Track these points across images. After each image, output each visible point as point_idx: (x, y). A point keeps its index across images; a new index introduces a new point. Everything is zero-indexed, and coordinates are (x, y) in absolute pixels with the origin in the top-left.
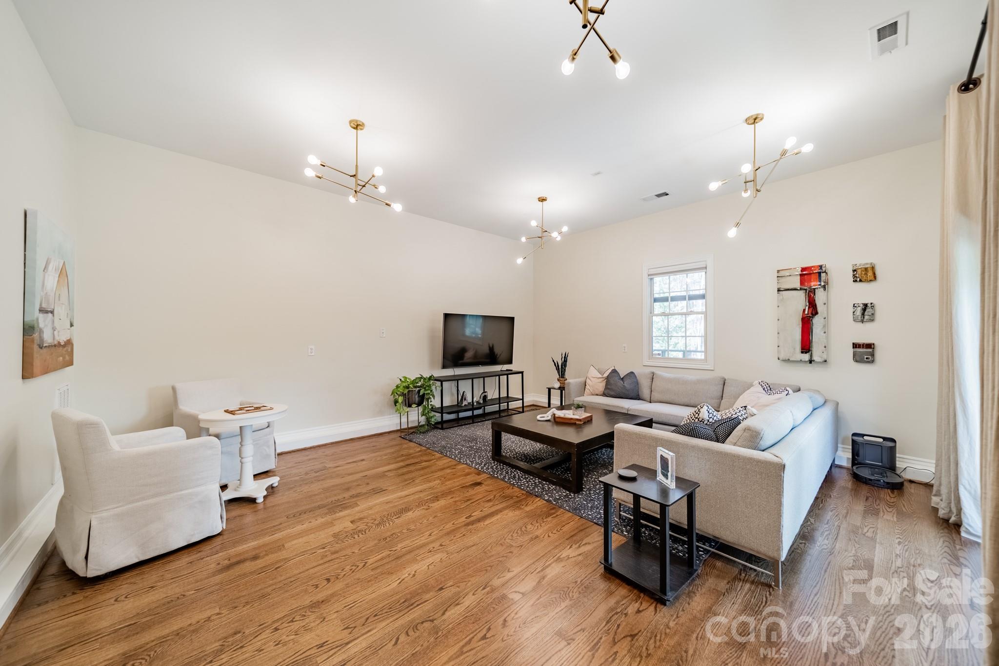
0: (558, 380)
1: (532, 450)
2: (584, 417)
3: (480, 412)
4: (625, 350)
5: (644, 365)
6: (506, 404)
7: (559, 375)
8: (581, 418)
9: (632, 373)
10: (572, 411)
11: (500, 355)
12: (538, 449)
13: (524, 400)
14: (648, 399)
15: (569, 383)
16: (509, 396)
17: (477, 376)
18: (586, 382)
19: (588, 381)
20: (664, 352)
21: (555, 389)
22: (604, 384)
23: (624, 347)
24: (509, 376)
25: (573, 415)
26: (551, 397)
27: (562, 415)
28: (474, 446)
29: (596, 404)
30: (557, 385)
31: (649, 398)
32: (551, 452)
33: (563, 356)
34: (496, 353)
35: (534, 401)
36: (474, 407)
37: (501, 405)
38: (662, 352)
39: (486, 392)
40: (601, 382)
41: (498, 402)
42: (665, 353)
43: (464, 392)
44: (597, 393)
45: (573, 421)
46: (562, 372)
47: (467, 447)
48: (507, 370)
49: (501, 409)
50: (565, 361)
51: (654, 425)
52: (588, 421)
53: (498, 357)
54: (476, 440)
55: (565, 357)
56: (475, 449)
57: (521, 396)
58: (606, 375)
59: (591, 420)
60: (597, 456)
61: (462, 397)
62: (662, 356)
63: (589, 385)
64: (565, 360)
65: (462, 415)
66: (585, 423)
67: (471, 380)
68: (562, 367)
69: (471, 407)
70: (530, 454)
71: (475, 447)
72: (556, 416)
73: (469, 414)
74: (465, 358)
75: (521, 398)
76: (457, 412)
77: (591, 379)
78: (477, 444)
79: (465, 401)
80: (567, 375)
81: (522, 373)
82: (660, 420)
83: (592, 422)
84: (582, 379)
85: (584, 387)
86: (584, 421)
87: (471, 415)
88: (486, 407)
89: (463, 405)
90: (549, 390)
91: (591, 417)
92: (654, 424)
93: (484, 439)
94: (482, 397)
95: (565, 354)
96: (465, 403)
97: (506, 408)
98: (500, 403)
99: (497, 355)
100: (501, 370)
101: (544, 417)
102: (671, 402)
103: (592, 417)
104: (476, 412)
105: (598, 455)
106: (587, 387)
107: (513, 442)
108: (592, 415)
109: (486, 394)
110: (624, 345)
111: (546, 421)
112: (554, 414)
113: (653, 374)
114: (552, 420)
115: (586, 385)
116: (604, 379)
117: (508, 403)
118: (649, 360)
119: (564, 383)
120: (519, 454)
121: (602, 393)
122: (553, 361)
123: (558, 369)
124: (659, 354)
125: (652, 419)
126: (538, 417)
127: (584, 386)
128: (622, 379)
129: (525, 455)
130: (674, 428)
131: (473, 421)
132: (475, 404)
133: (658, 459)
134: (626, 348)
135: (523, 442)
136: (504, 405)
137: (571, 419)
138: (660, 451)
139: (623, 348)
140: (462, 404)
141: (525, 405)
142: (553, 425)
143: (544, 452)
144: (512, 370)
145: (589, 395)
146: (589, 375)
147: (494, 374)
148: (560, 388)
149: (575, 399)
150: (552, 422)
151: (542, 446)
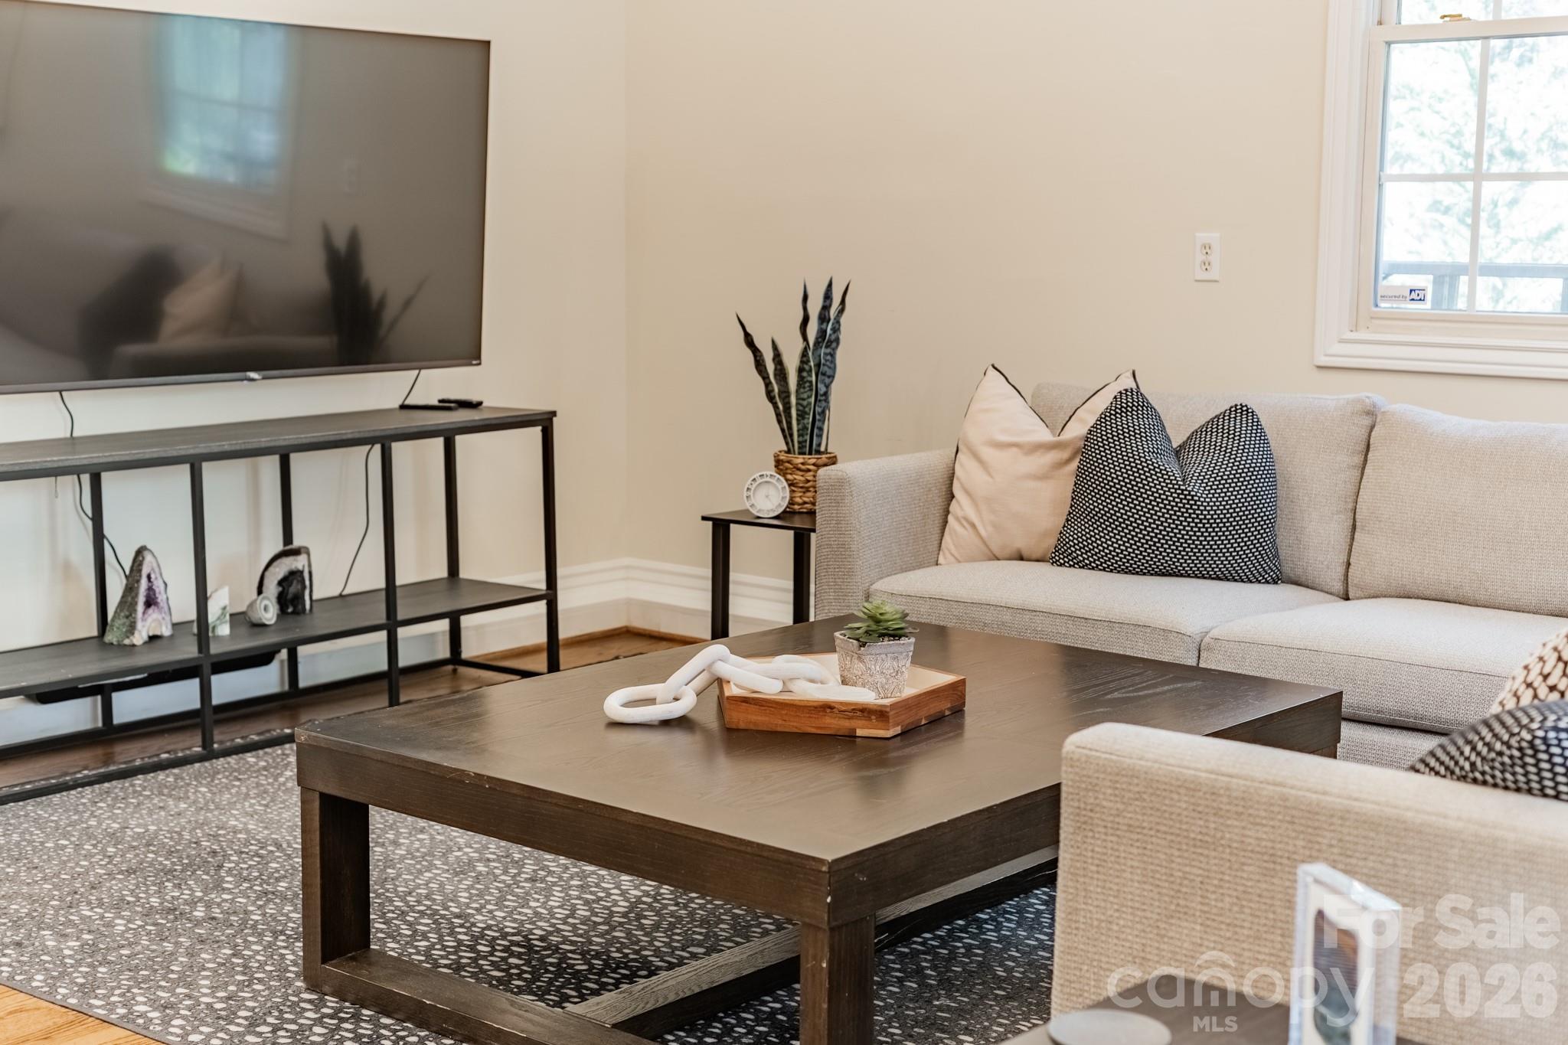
0: (778, 463)
1: (582, 912)
2: (909, 692)
3: (266, 680)
4: (1206, 265)
5: (1324, 361)
6: (444, 625)
7: (787, 434)
8: (887, 702)
9: (1242, 411)
10: (833, 658)
11: (408, 303)
12: (622, 906)
13: (562, 605)
14: (1333, 578)
15: (842, 483)
16: (464, 573)
17: (226, 446)
18: (951, 477)
19: (967, 471)
20: (1446, 276)
21: (755, 523)
22: (1062, 486)
23: (1207, 248)
24: (460, 440)
25: (844, 682)
26: (734, 576)
27: (770, 688)
28: (193, 903)
29: (1007, 617)
30: (772, 498)
31: (1340, 570)
32: (704, 922)
33: (814, 309)
34: (376, 293)
35: (629, 603)
36: (215, 649)
37: (402, 632)
38: (1438, 282)
39: (297, 552)
40: (1043, 477)
41: (381, 618)
42: (1453, 287)
43: (140, 552)
44: (1021, 543)
45: (833, 724)
46: (802, 415)
47: (149, 912)
48: (445, 405)
49: (403, 661)
50: (828, 340)
51: (1349, 732)
52: (936, 720)
53: (388, 315)
54: (214, 862)
55: (823, 318)
56: (198, 923)
57: (542, 574)
58: (1077, 429)
59: (958, 711)
60: (991, 936)
61: (130, 590)
62: (1437, 303)
63: (967, 492)
64: (822, 333)
65: (131, 706)
66: (909, 733)
67: (184, 472)
68: (801, 381)
69: (189, 651)
70: (565, 940)
71: (199, 913)
72: (732, 691)
73: (182, 696)
74: (169, 327)
75: (542, 586)
76: (102, 690)
77: (987, 453)
78: (218, 886)
79: (154, 614)
80: (836, 435)
81: (545, 422)
82: (1389, 704)
83: (960, 727)
84: (931, 460)
85: (936, 512)
86: (909, 719)
87: (196, 704)
88: (302, 650)
89: (139, 638)
90: (721, 528)
91: (956, 693)
92: (1347, 730)
93: (264, 861)
94: (272, 589)
95: (828, 296)
96: (149, 624)
97: (444, 652)
98: (392, 625)
99: (382, 304)
100: (403, 407)
101: (651, 701)
102: (1467, 591)
103: (962, 697)
104: (229, 687)
105: (998, 927)
106: (962, 505)
107: (462, 870)
108: (963, 682)
109: (299, 563)
110: (1203, 237)
111: (666, 724)
112: (720, 682)
113: (1371, 414)
114: (709, 718)
115: (952, 496)
116: (1065, 455)
117: (454, 618)
118: (1355, 328)
119: (809, 487)
120: (492, 943)
121: (1052, 541)
122: (749, 341)
123: (777, 396)
124: (1415, 295)
125: (1339, 696)
126: (615, 705)
127: (939, 501)
128: (1177, 453)
129: (530, 948)
130: (1425, 744)
131: (206, 743)
132: (224, 630)
133: (1298, 935)
134: (1215, 258)
135: (529, 868)
136: (432, 636)
137: (826, 708)
138: (1315, 889)
139: (1200, 257)
140: (132, 628)
141: (564, 633)
142: (709, 753)
143: (656, 927)
144: (474, 405)
145: (972, 559)
146: (974, 434)
147: (348, 433)
148: (785, 518)
149: (879, 585)
150: (705, 731)
151: (649, 886)
